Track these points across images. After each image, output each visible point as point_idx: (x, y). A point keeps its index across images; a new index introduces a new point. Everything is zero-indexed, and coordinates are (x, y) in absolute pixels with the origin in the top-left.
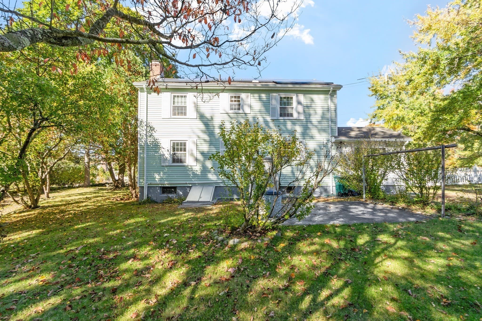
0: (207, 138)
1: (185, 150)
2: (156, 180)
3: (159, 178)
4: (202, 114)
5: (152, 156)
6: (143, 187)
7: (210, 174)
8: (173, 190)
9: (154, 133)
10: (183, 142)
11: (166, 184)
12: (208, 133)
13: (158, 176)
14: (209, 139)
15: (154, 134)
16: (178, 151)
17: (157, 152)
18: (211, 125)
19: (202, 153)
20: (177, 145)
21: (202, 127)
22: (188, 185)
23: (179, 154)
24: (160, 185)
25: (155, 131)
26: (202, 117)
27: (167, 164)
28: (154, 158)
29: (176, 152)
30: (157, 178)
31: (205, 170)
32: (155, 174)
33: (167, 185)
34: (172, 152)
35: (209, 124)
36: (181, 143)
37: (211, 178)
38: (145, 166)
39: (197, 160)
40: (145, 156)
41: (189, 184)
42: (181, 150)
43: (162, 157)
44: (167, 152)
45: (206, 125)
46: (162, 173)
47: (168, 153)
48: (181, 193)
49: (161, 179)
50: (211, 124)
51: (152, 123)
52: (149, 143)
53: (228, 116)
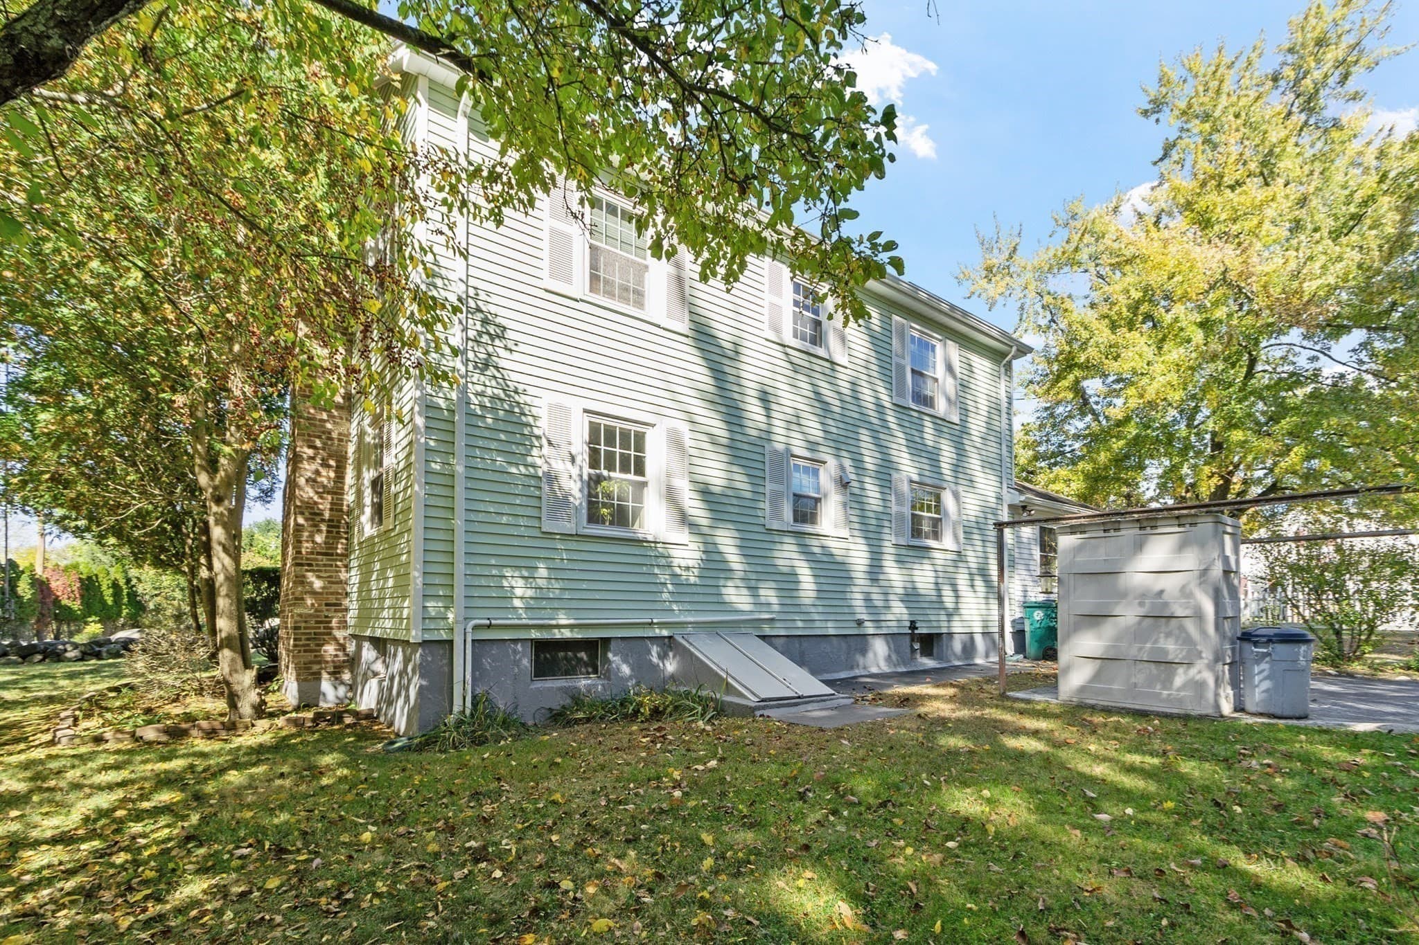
0: (717, 427)
1: (640, 470)
2: (517, 603)
3: (530, 593)
4: (703, 320)
5: (490, 476)
6: (451, 642)
7: (730, 583)
8: (583, 655)
9: (502, 352)
10: (633, 428)
11: (564, 626)
12: (723, 409)
13: (521, 582)
14: (725, 434)
15: (505, 360)
16: (610, 467)
17: (521, 458)
18: (731, 379)
19: (705, 492)
20: (610, 441)
21: (703, 376)
22: (658, 632)
23: (618, 481)
24: (535, 634)
25: (510, 345)
26: (702, 336)
27: (569, 527)
28: (505, 489)
29: (605, 473)
30: (519, 592)
31: (713, 564)
32: (508, 572)
33: (567, 634)
34: (587, 471)
35: (727, 370)
36: (625, 435)
37: (734, 599)
38: (458, 523)
39: (684, 519)
40: (460, 469)
41: (662, 625)
42: (625, 468)
43: (546, 488)
44: (569, 464)
45: (718, 374)
46: (543, 572)
47: (575, 471)
48: (626, 670)
49: (539, 601)
50: (734, 371)
51: (494, 299)
52: (474, 400)
53: (783, 356)
